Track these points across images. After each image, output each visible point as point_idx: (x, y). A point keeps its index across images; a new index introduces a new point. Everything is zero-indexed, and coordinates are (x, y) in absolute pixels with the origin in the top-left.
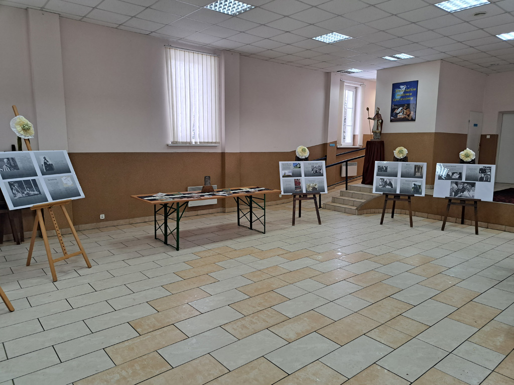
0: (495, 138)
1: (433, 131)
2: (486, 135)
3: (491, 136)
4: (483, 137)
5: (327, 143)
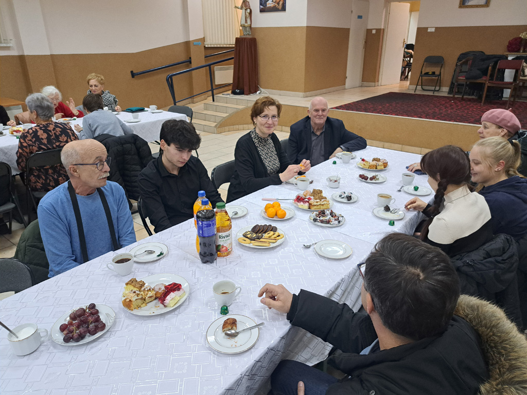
0: (380, 33)
1: (305, 24)
2: (372, 30)
3: (377, 30)
4: (369, 31)
5: (189, 41)
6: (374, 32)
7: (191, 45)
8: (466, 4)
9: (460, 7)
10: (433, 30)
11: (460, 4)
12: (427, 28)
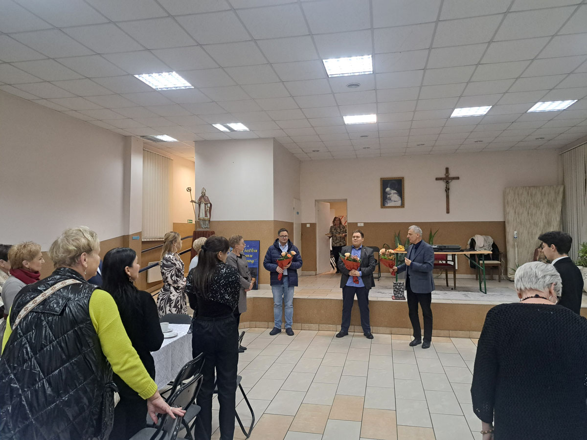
0: (313, 225)
1: (272, 219)
2: (305, 224)
3: (310, 224)
4: (303, 225)
5: (128, 236)
6: (308, 226)
7: (130, 239)
8: (386, 205)
9: (382, 207)
10: (362, 225)
11: (381, 205)
12: (357, 223)
